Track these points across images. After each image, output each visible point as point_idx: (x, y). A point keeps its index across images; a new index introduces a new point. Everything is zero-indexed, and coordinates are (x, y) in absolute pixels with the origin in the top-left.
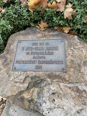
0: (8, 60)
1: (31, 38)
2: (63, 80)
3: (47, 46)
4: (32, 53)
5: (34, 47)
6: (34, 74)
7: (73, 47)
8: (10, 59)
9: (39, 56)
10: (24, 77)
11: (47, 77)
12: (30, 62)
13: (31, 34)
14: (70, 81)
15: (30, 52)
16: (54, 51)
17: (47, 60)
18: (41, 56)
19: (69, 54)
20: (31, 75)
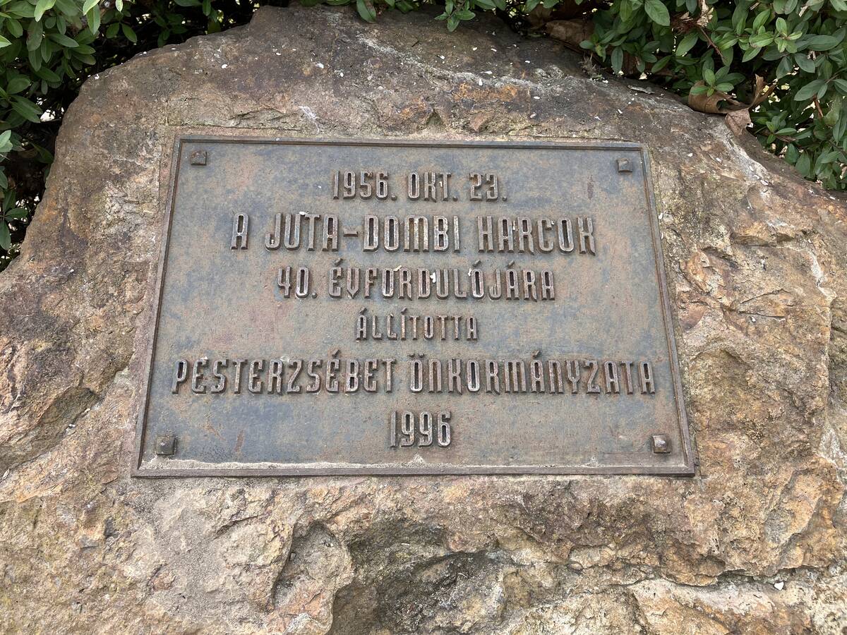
1: (312, 116)
7: (729, 226)
8: (100, 342)
12: (330, 377)
13: (309, 80)
14: (736, 561)
16: (556, 264)
17: (502, 357)
18: (434, 308)
19: (699, 295)
20: (352, 514)
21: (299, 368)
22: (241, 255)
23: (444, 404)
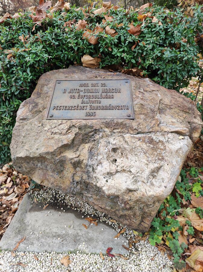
0: (40, 106)
1: (77, 77)
2: (129, 130)
3: (103, 88)
4: (79, 96)
5: (82, 89)
6: (84, 122)
7: (143, 89)
8: (42, 105)
9: (91, 100)
10: (67, 126)
11: (103, 126)
12: (77, 108)
13: (77, 73)
14: (140, 130)
15: (77, 95)
16: (114, 94)
17: (104, 105)
18: (94, 99)
19: (137, 97)
20: (79, 124)
21: (72, 107)
22: (64, 94)
23: (94, 111)
